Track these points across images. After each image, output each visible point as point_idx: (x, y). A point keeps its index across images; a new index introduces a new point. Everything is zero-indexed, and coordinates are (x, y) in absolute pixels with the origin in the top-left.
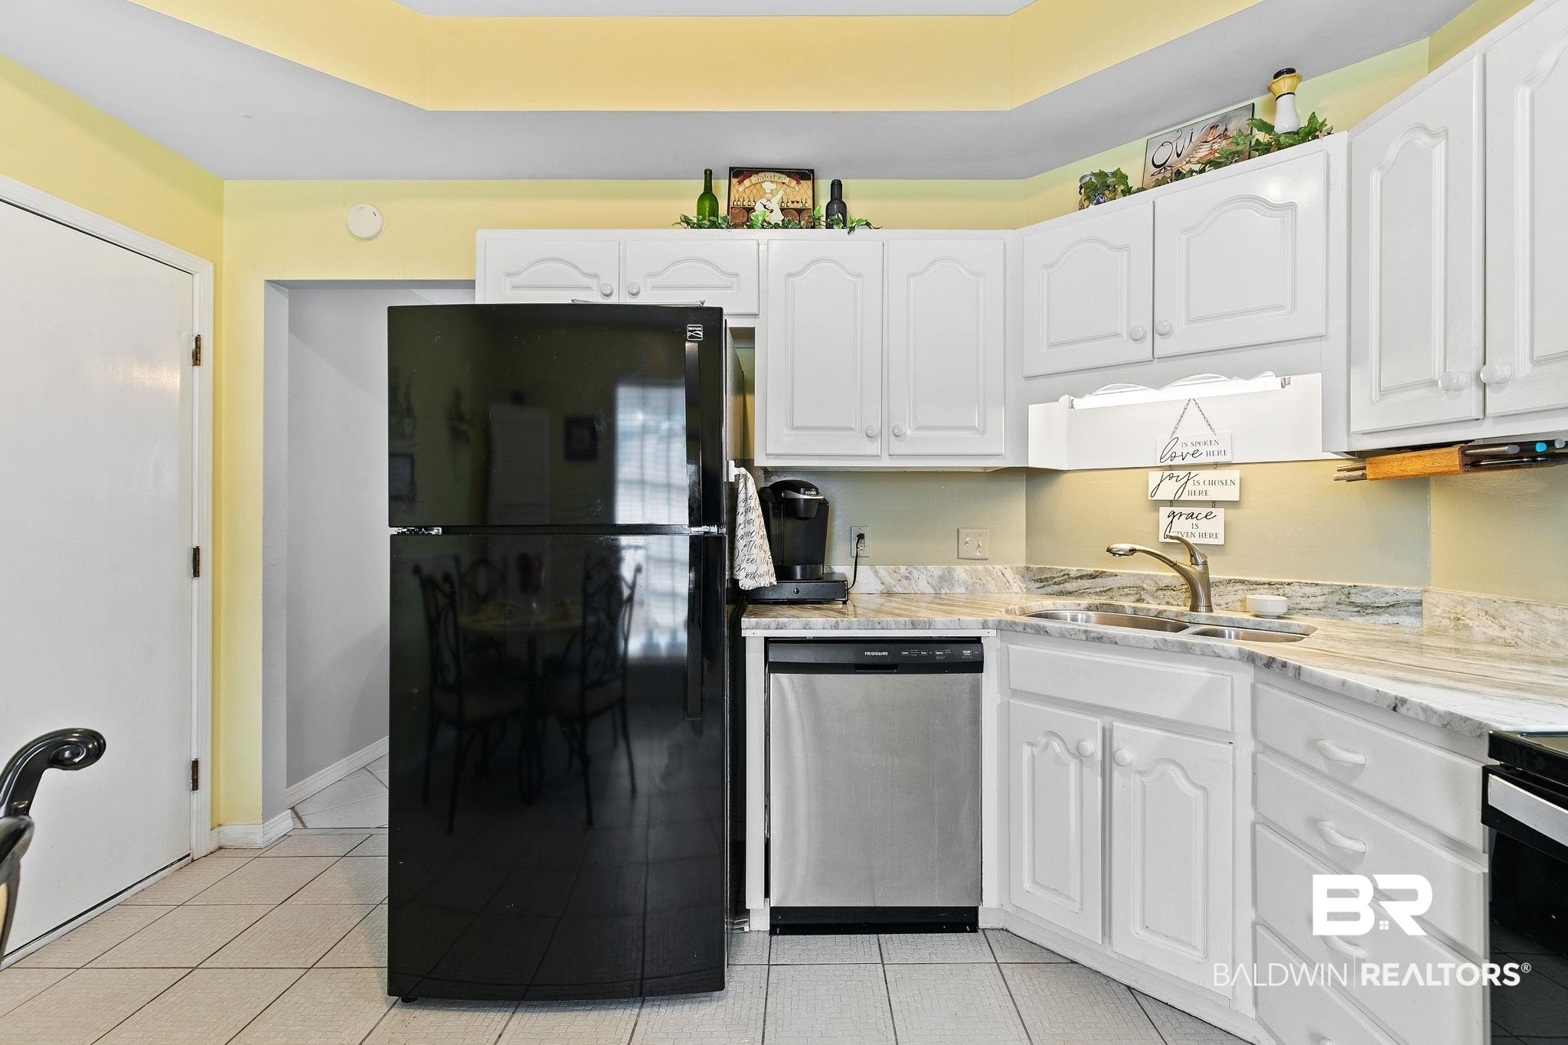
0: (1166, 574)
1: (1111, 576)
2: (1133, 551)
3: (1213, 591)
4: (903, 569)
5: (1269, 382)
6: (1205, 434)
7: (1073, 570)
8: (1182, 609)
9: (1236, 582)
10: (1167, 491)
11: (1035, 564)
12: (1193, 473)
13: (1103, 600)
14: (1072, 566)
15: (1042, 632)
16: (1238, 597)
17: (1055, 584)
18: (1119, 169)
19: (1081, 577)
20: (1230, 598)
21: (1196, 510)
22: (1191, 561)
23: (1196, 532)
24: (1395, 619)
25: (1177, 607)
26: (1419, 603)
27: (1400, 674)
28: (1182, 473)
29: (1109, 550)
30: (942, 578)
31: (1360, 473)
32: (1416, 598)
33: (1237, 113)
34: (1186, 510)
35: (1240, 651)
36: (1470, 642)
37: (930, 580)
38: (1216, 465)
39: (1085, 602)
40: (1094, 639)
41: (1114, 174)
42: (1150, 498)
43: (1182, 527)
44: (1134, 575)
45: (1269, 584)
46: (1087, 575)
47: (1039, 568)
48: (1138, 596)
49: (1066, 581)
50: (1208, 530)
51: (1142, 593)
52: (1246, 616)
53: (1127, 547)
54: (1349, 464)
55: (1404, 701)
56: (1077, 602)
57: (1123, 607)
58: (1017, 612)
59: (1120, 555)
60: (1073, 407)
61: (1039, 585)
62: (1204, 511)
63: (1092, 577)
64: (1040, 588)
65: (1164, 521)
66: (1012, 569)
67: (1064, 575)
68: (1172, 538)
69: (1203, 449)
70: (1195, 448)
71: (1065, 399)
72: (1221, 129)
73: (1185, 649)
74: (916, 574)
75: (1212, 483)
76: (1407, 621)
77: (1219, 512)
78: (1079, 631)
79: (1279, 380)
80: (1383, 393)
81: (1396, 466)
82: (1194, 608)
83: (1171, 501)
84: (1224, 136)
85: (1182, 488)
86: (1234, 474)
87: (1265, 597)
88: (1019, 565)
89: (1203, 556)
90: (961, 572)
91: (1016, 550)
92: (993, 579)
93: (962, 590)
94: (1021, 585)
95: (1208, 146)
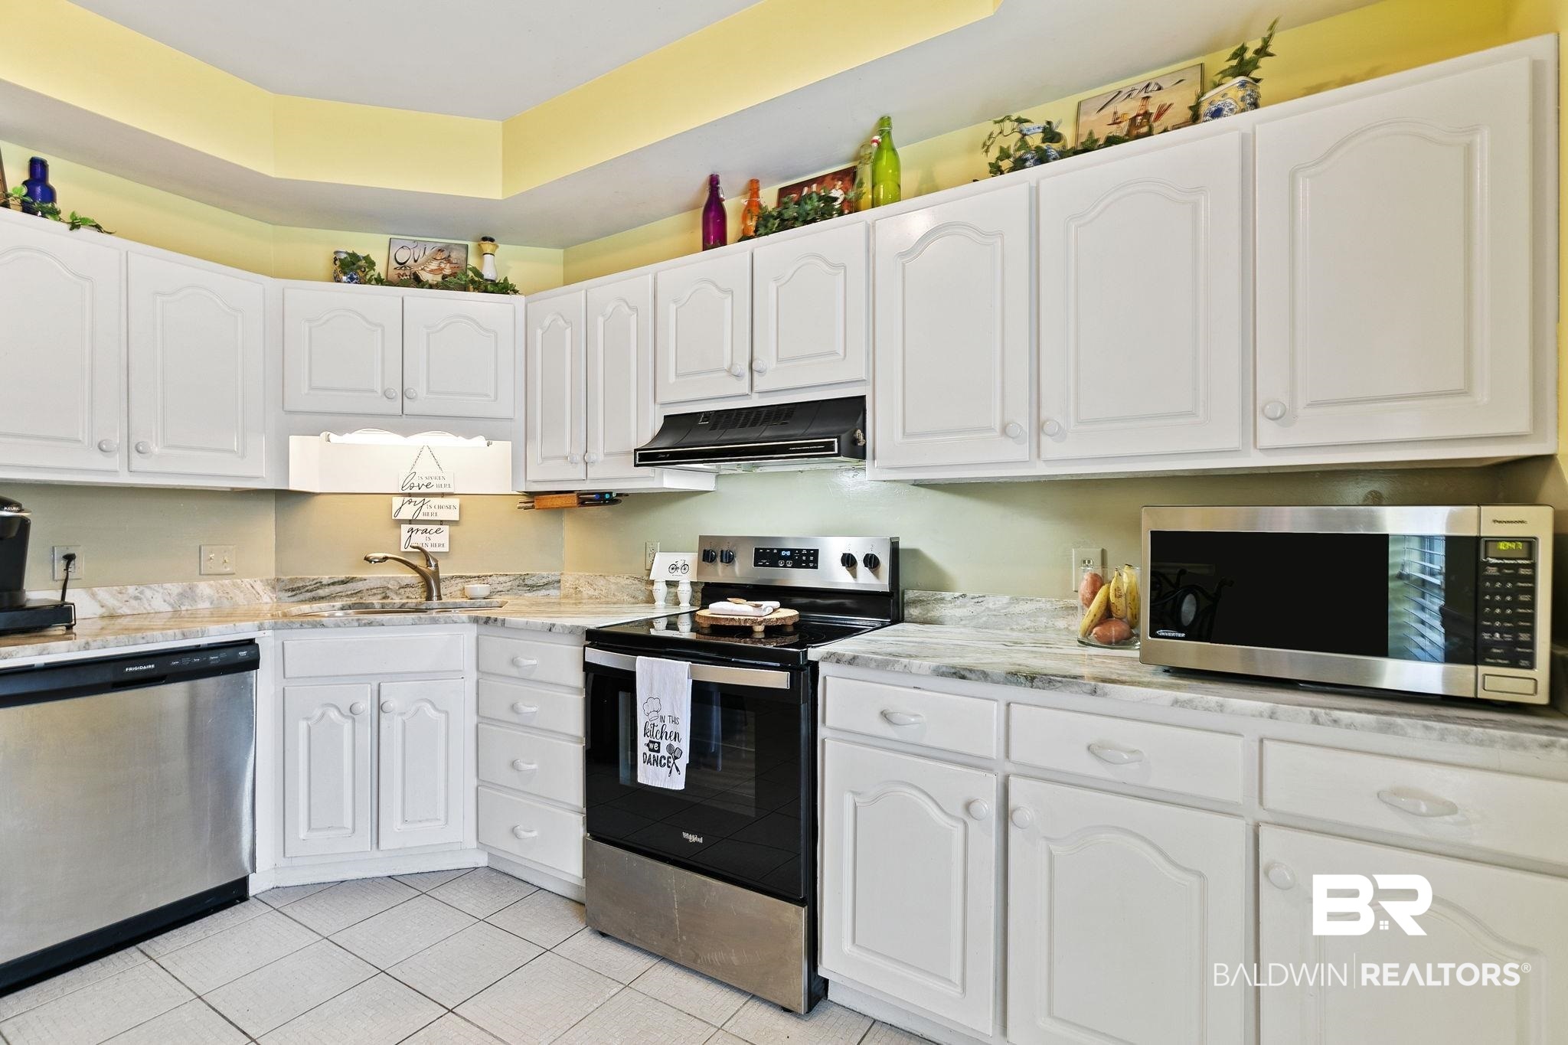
0: (407, 575)
1: (361, 580)
2: (386, 558)
3: (442, 585)
4: (131, 590)
5: (480, 441)
6: (434, 471)
7: (326, 579)
8: (419, 600)
9: (457, 577)
10: (407, 512)
11: (286, 576)
12: (427, 499)
13: (354, 600)
14: (323, 575)
15: (319, 626)
16: (459, 588)
17: (307, 591)
18: (368, 255)
19: (333, 584)
20: (454, 589)
21: (429, 527)
22: (427, 564)
23: (429, 543)
24: (548, 592)
25: (416, 597)
26: (559, 582)
27: (552, 615)
28: (419, 499)
29: (366, 559)
30: (182, 595)
31: (531, 505)
32: (557, 578)
33: (456, 247)
34: (422, 527)
35: (469, 617)
36: (582, 599)
37: (167, 598)
38: (443, 495)
39: (338, 604)
40: (365, 625)
41: (364, 258)
42: (393, 518)
43: (419, 539)
44: (380, 578)
45: (478, 577)
46: (338, 582)
47: (291, 579)
48: (384, 594)
49: (318, 588)
50: (437, 541)
51: (387, 592)
52: (465, 600)
53: (382, 555)
54: (525, 499)
55: (554, 625)
56: (332, 604)
57: (373, 604)
58: (280, 615)
59: (375, 562)
60: (329, 441)
61: (290, 594)
62: (435, 527)
63: (343, 582)
64: (291, 596)
65: (405, 535)
66: (261, 581)
67: (317, 583)
68: (414, 547)
69: (434, 482)
70: (428, 481)
71: (323, 435)
72: (445, 254)
73: (435, 621)
74: (148, 593)
75: (441, 507)
76: (553, 592)
77: (445, 528)
78: (352, 620)
79: (486, 442)
80: (544, 459)
81: (549, 501)
82: (429, 598)
83: (410, 520)
84: (448, 259)
85: (418, 512)
86: (455, 501)
87: (476, 586)
88: (269, 577)
89: (436, 561)
90: (205, 588)
91: (266, 563)
92: (241, 592)
93: (207, 605)
94: (272, 595)
95: (437, 262)
